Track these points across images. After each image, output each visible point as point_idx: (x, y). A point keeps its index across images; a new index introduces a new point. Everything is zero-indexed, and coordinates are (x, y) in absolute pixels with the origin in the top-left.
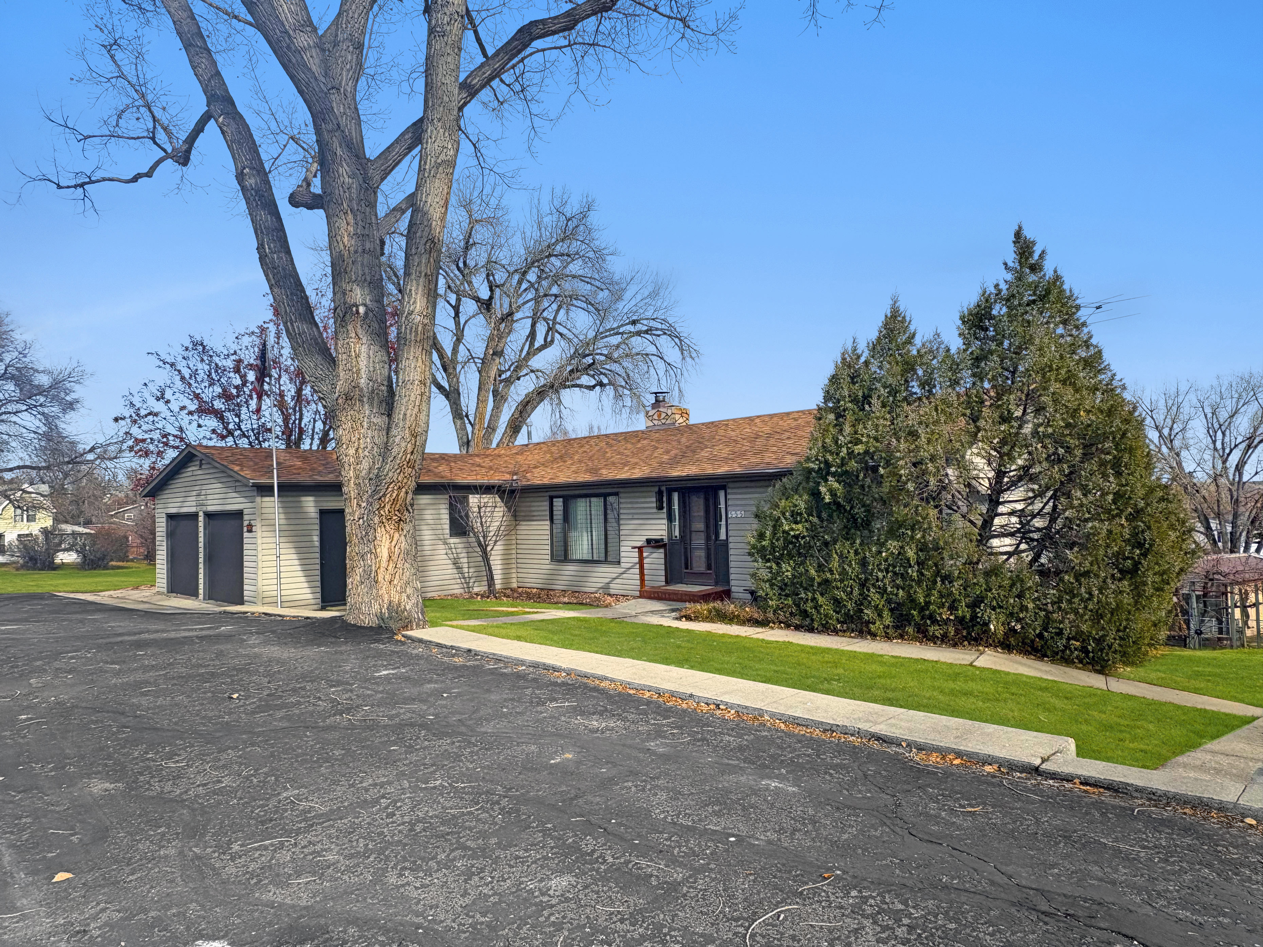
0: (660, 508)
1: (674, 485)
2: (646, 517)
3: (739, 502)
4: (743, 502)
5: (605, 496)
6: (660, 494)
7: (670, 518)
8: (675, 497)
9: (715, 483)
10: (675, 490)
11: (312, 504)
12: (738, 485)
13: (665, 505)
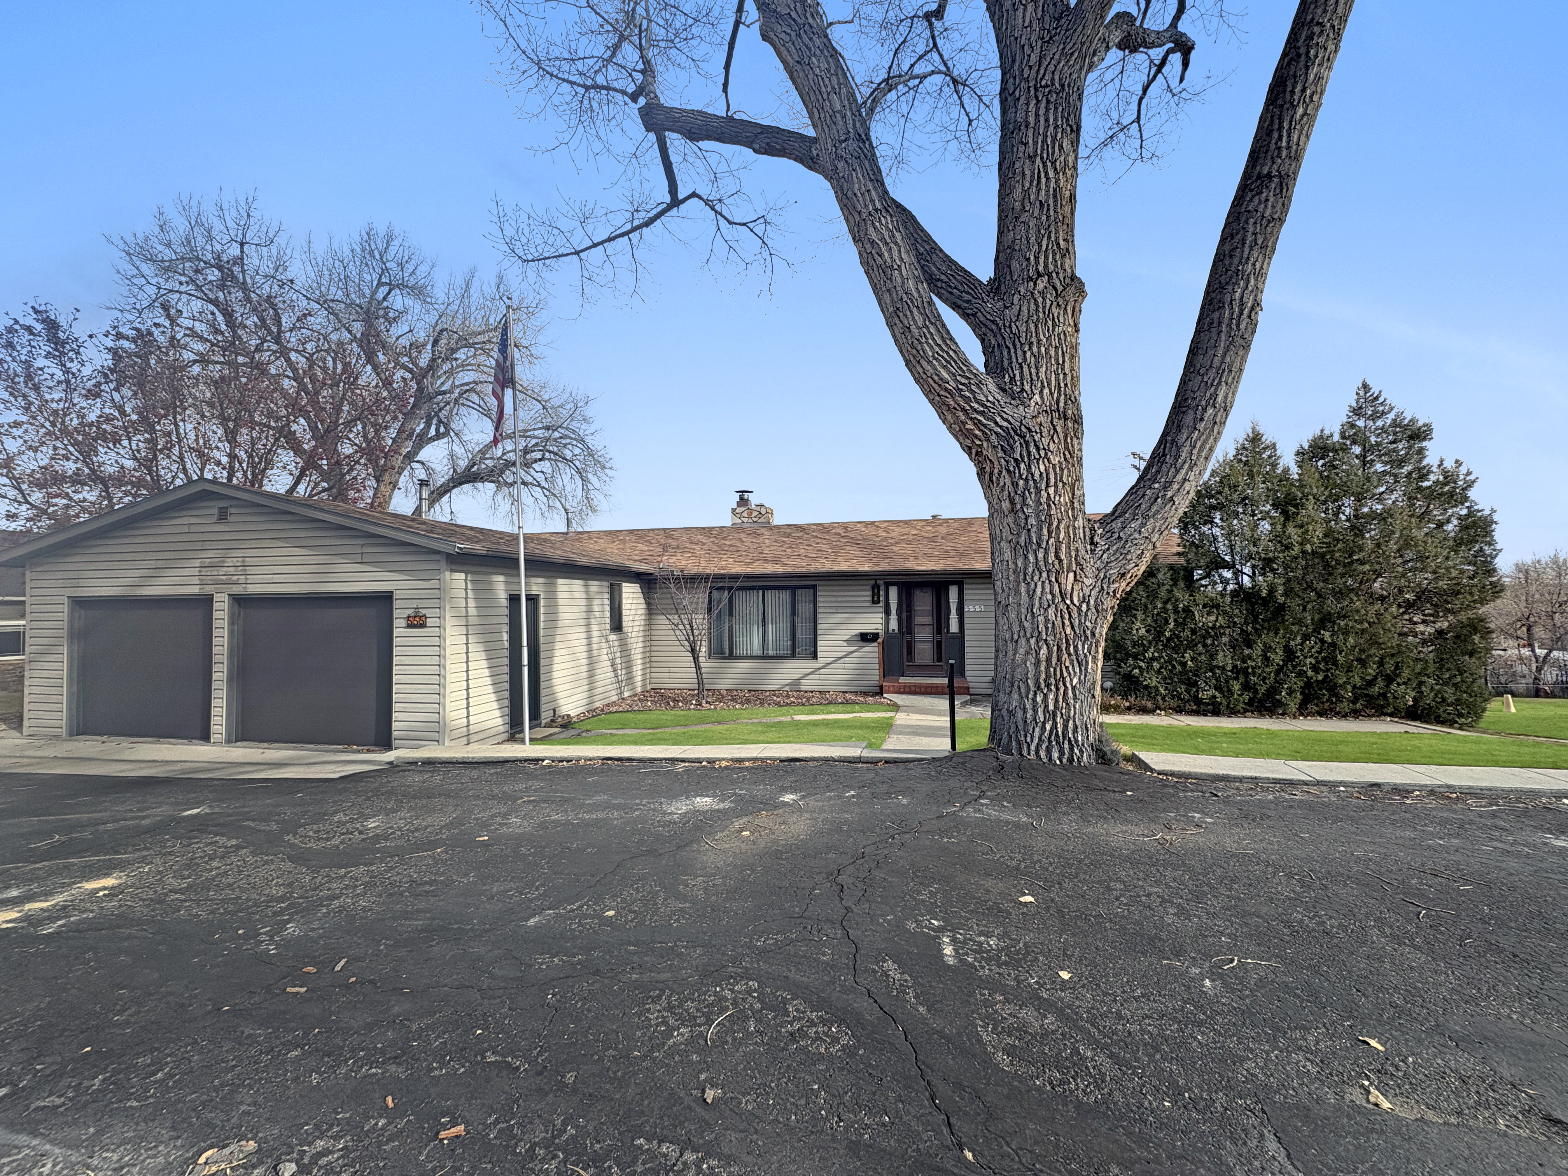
0: (875, 602)
1: (889, 579)
2: (859, 610)
3: (977, 597)
4: (984, 597)
5: (793, 589)
6: (875, 589)
7: (887, 612)
8: (893, 592)
9: (943, 578)
10: (893, 584)
11: (502, 586)
12: (973, 581)
13: (882, 599)
